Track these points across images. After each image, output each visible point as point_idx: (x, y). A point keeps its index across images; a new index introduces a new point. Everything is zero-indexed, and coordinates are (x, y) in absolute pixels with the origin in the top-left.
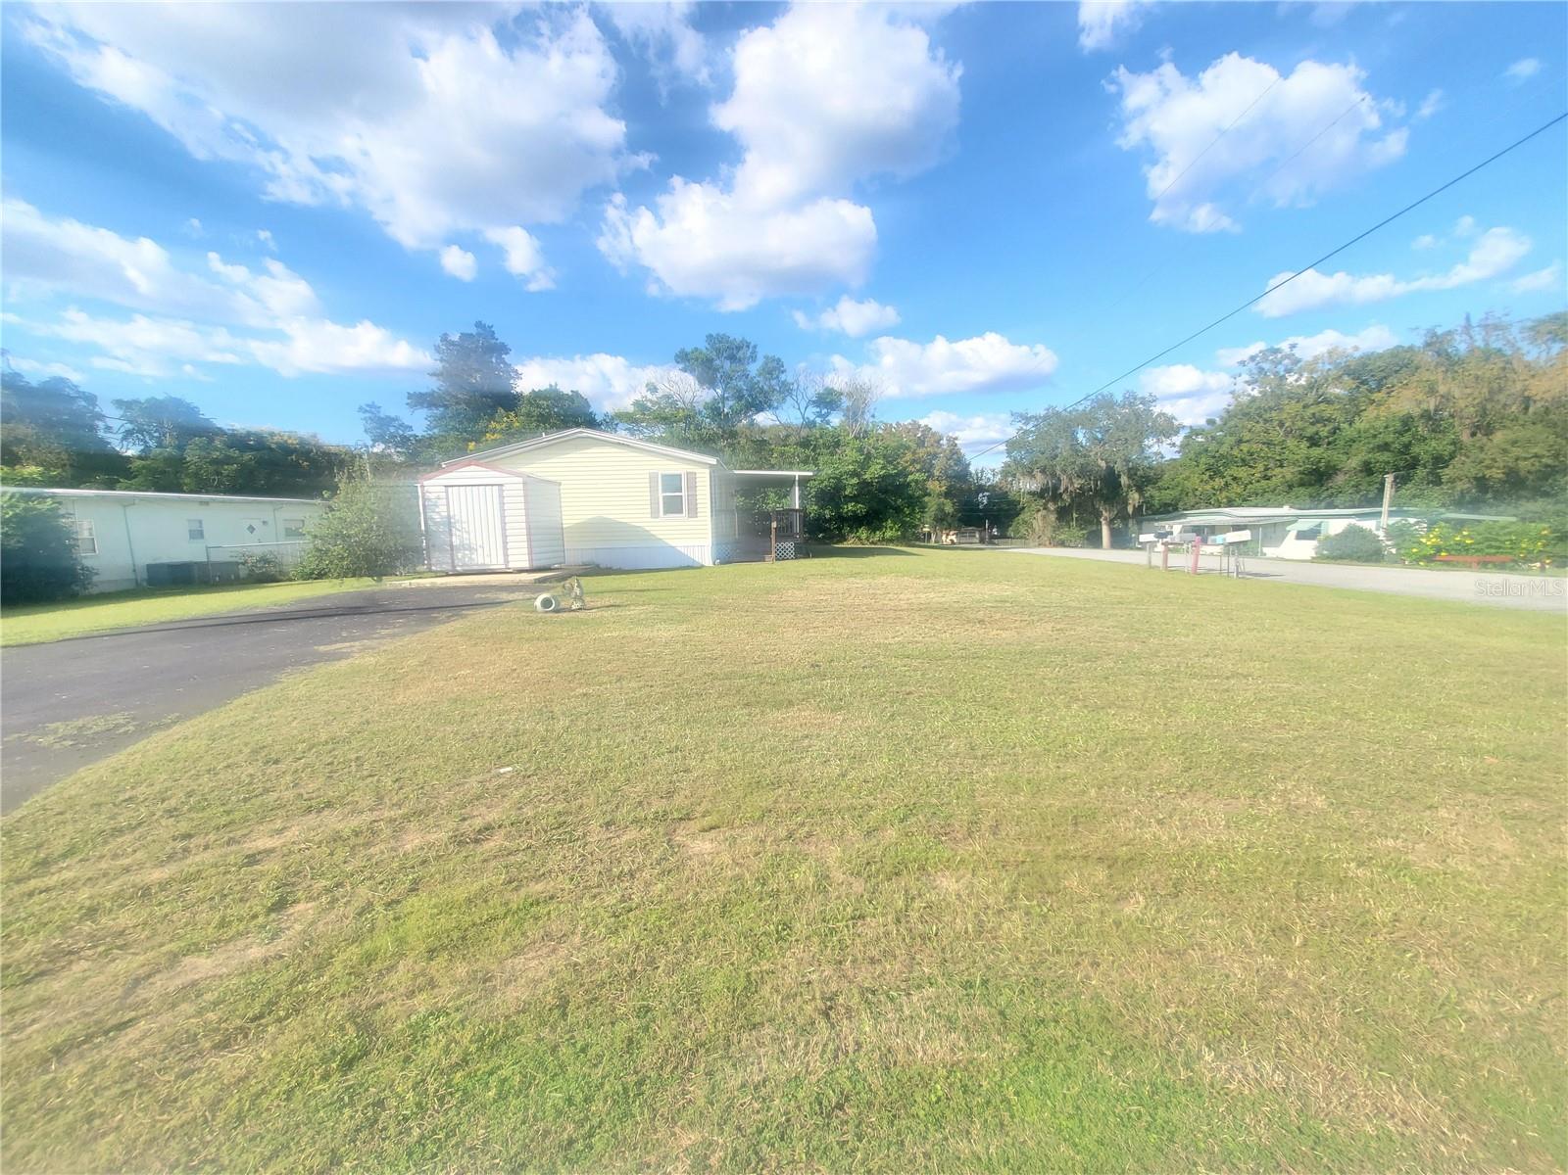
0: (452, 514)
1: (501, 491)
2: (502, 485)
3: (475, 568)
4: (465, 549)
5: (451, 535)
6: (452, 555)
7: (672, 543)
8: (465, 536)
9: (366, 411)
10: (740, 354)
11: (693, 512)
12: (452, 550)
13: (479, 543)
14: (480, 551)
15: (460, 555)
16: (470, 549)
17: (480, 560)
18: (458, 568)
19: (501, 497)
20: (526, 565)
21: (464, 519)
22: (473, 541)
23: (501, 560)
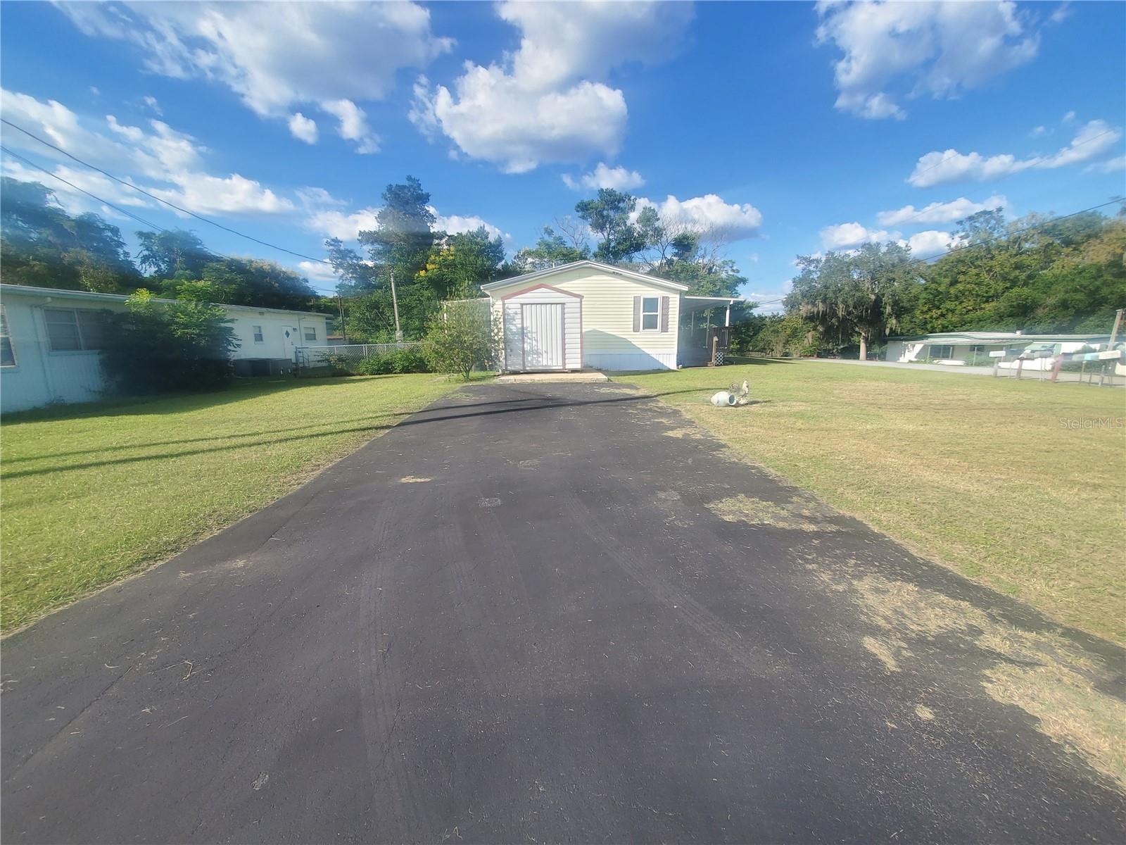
0: (525, 326)
1: (563, 309)
2: (564, 304)
3: (540, 368)
4: (534, 354)
5: (523, 343)
6: (524, 357)
7: (647, 351)
8: (534, 343)
9: (331, 245)
10: (621, 205)
11: (665, 328)
12: (524, 354)
13: (544, 349)
14: (545, 355)
15: (529, 358)
16: (538, 353)
17: (544, 362)
18: (528, 368)
19: (563, 314)
20: (578, 366)
21: (534, 330)
22: (540, 347)
23: (560, 363)
